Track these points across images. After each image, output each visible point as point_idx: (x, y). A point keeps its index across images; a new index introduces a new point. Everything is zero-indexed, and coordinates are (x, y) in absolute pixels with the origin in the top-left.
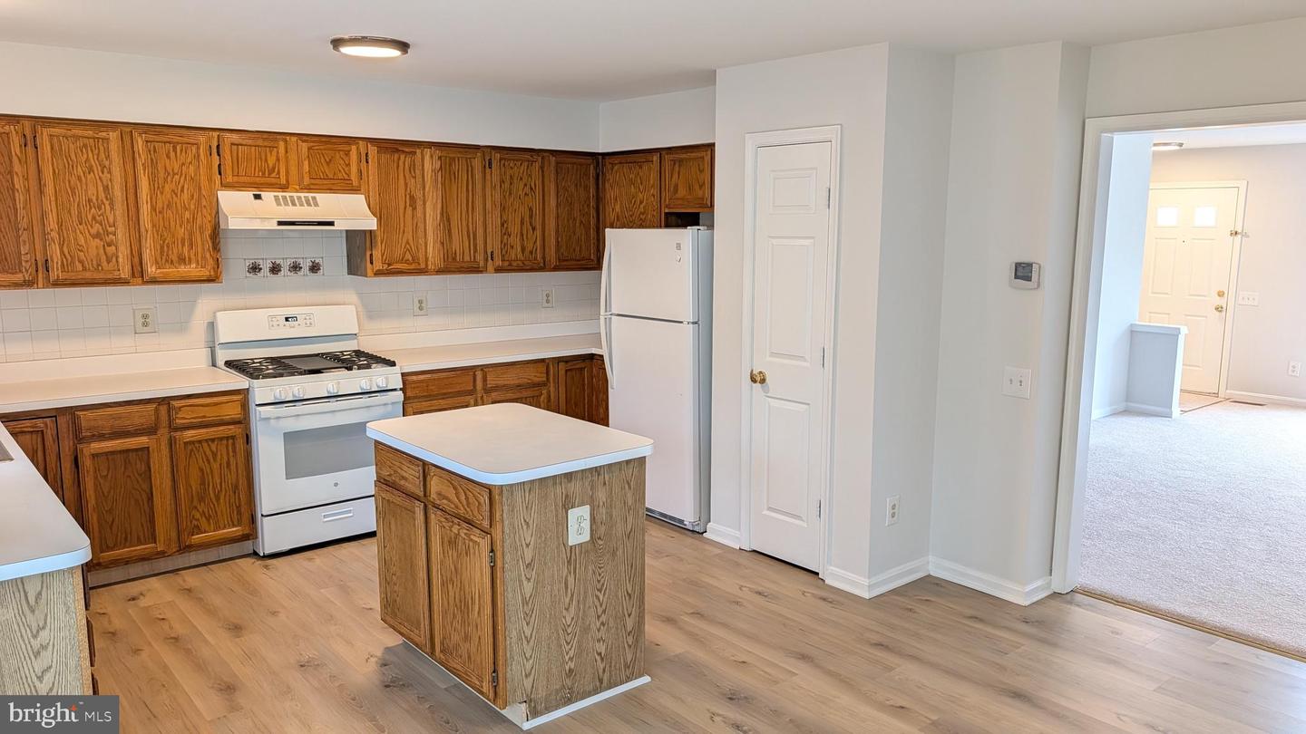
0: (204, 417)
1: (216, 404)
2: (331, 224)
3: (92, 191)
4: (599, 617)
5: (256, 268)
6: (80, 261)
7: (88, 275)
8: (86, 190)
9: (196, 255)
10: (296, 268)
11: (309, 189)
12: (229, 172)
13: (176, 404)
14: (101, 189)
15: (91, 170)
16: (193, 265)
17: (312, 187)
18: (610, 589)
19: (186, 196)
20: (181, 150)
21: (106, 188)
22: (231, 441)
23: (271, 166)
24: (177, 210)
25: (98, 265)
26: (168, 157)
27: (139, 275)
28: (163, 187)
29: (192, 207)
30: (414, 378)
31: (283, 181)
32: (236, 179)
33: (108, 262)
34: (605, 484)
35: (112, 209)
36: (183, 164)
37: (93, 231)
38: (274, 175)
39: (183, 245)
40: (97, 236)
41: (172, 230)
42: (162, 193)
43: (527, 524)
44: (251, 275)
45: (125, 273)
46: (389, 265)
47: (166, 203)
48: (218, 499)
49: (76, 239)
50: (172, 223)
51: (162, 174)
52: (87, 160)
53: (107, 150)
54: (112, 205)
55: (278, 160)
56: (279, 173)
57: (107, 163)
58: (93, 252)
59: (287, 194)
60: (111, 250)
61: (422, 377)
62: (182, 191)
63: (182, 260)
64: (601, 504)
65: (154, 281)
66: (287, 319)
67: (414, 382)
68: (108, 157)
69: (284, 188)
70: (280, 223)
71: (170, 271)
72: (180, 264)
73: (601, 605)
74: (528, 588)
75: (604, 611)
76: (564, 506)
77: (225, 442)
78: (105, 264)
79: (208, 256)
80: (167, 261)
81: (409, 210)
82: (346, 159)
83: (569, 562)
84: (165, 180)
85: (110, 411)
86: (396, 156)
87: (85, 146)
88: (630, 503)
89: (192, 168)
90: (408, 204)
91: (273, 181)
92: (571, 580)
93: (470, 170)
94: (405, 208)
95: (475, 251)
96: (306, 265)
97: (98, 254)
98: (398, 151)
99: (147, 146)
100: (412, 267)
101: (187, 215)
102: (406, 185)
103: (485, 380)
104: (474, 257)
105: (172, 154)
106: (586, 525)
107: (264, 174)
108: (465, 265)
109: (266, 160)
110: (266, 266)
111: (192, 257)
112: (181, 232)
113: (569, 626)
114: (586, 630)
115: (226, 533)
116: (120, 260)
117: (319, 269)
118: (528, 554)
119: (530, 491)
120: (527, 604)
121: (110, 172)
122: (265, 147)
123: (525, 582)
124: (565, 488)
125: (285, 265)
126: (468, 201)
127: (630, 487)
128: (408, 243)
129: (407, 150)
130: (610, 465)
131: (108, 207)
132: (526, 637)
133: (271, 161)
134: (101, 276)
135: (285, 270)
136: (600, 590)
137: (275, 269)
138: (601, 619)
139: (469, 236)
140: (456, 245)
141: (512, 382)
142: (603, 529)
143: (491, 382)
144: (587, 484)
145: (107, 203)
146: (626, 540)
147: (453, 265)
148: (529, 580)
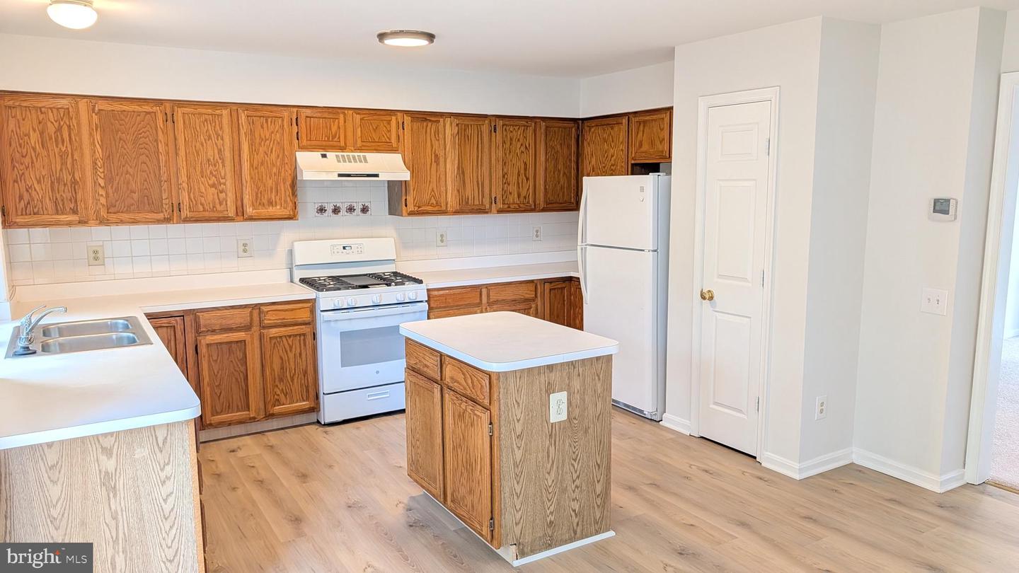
0: (284, 319)
1: (292, 310)
2: (377, 176)
3: (210, 153)
4: (574, 481)
5: (322, 210)
6: (202, 204)
7: (206, 214)
8: (206, 153)
9: (280, 199)
10: (351, 209)
11: (360, 149)
12: (304, 137)
13: (264, 308)
14: (216, 151)
15: (210, 137)
16: (278, 207)
17: (363, 148)
18: (583, 459)
19: (274, 156)
20: (271, 122)
21: (220, 151)
22: (302, 337)
23: (333, 133)
24: (268, 167)
25: (214, 207)
26: (262, 127)
27: (241, 214)
28: (259, 150)
29: (278, 164)
30: (436, 293)
31: (342, 144)
32: (309, 142)
33: (221, 204)
34: (579, 375)
35: (224, 166)
36: (272, 132)
37: (211, 182)
38: (336, 139)
39: (271, 192)
40: (213, 186)
41: (264, 181)
42: (257, 154)
43: (518, 404)
44: (319, 215)
45: (231, 213)
46: (419, 207)
47: (260, 161)
48: (292, 380)
49: (199, 188)
50: (264, 176)
51: (258, 141)
52: (208, 130)
53: (221, 123)
54: (223, 162)
55: (339, 128)
56: (339, 137)
57: (220, 133)
58: (210, 198)
59: (345, 154)
60: (222, 196)
61: (441, 292)
62: (271, 152)
63: (271, 203)
64: (576, 391)
65: (251, 219)
66: (344, 248)
67: (436, 296)
68: (221, 128)
69: (343, 149)
70: (340, 175)
71: (263, 211)
72: (269, 206)
73: (576, 472)
74: (519, 454)
75: (578, 477)
76: (547, 391)
77: (298, 338)
78: (218, 206)
79: (288, 199)
80: (260, 204)
81: (434, 165)
82: (388, 127)
83: (551, 436)
84: (260, 144)
85: (219, 313)
86: (425, 124)
87: (206, 120)
88: (599, 391)
89: (278, 136)
90: (433, 161)
91: (335, 144)
92: (552, 450)
93: (480, 133)
94: (431, 164)
95: (483, 197)
96: (358, 207)
97: (214, 199)
98: (426, 119)
99: (248, 120)
100: (436, 209)
101: (274, 170)
102: (432, 146)
103: (488, 296)
104: (482, 201)
105: (265, 125)
106: (564, 407)
107: (328, 139)
108: (475, 208)
109: (330, 129)
110: (330, 208)
111: (278, 200)
112: (270, 183)
113: (550, 487)
114: (564, 490)
115: (297, 406)
116: (228, 203)
117: (368, 210)
118: (519, 428)
119: (520, 378)
120: (517, 466)
121: (222, 139)
122: (330, 118)
123: (516, 450)
124: (548, 377)
125: (343, 208)
126: (478, 157)
127: (599, 379)
128: (433, 190)
129: (433, 119)
130: (583, 360)
131: (221, 165)
132: (517, 494)
133: (334, 129)
134: (216, 215)
135: (343, 211)
136: (575, 460)
137: (336, 210)
138: (575, 483)
139: (478, 184)
140: (468, 192)
141: (510, 298)
142: (577, 411)
143: (493, 297)
144: (565, 374)
145: (220, 161)
146: (595, 421)
147: (467, 208)
148: (519, 448)
